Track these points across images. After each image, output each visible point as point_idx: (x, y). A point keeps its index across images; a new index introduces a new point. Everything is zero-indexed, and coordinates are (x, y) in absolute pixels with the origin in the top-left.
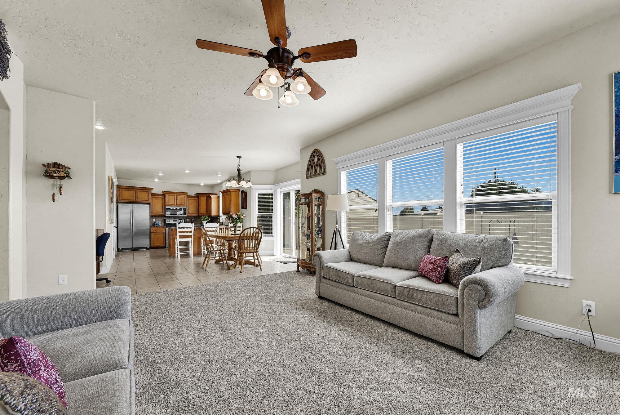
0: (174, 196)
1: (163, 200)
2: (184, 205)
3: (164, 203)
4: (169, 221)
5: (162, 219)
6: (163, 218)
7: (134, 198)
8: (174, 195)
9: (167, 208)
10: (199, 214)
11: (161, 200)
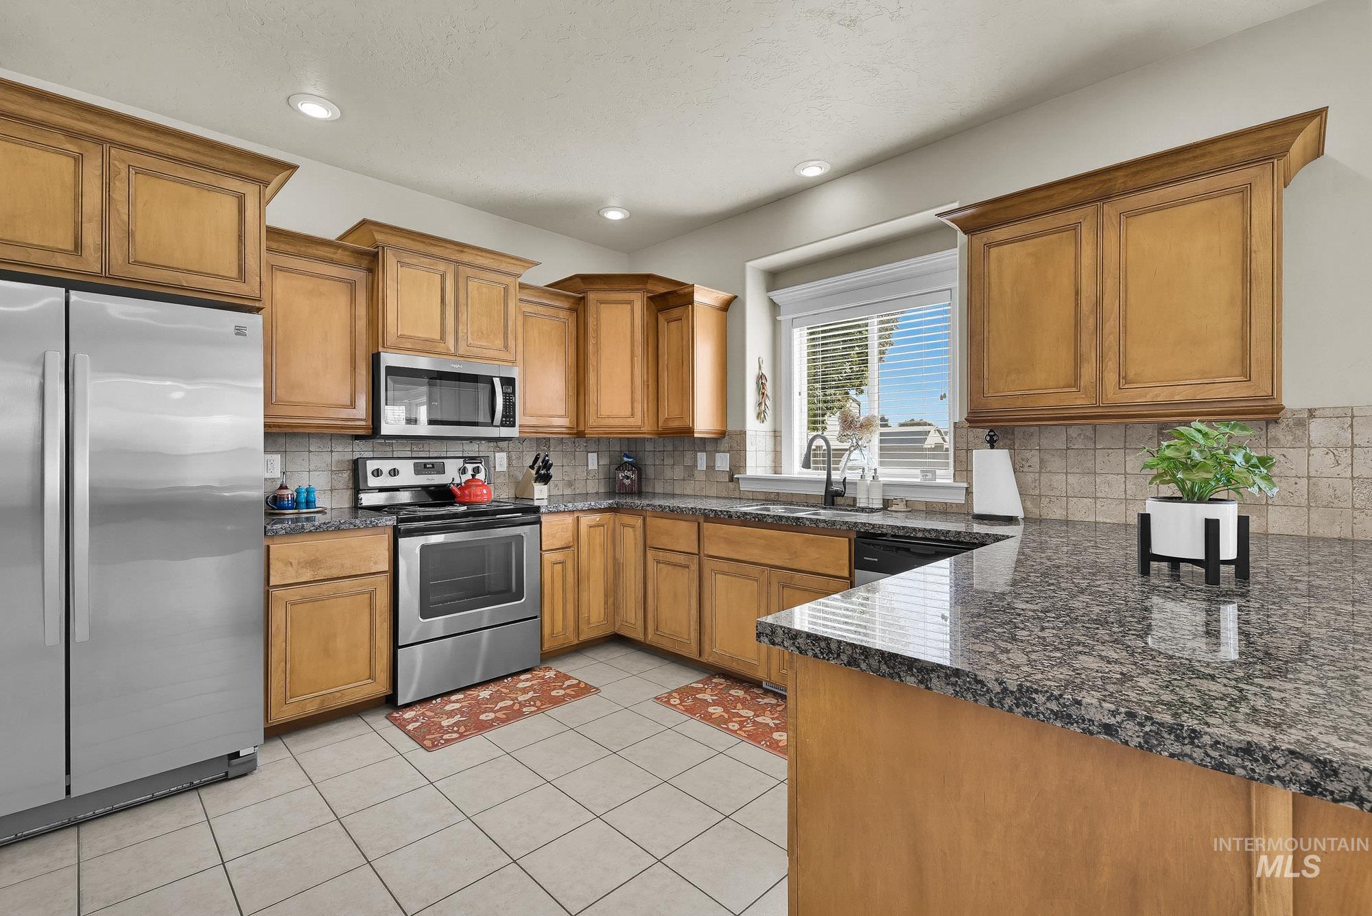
0: (443, 277)
1: (353, 300)
2: (503, 355)
3: (362, 324)
4: (394, 472)
5: (336, 456)
6: (346, 452)
7: (91, 237)
8: (442, 266)
9: (391, 371)
10: (592, 421)
11: (343, 300)
